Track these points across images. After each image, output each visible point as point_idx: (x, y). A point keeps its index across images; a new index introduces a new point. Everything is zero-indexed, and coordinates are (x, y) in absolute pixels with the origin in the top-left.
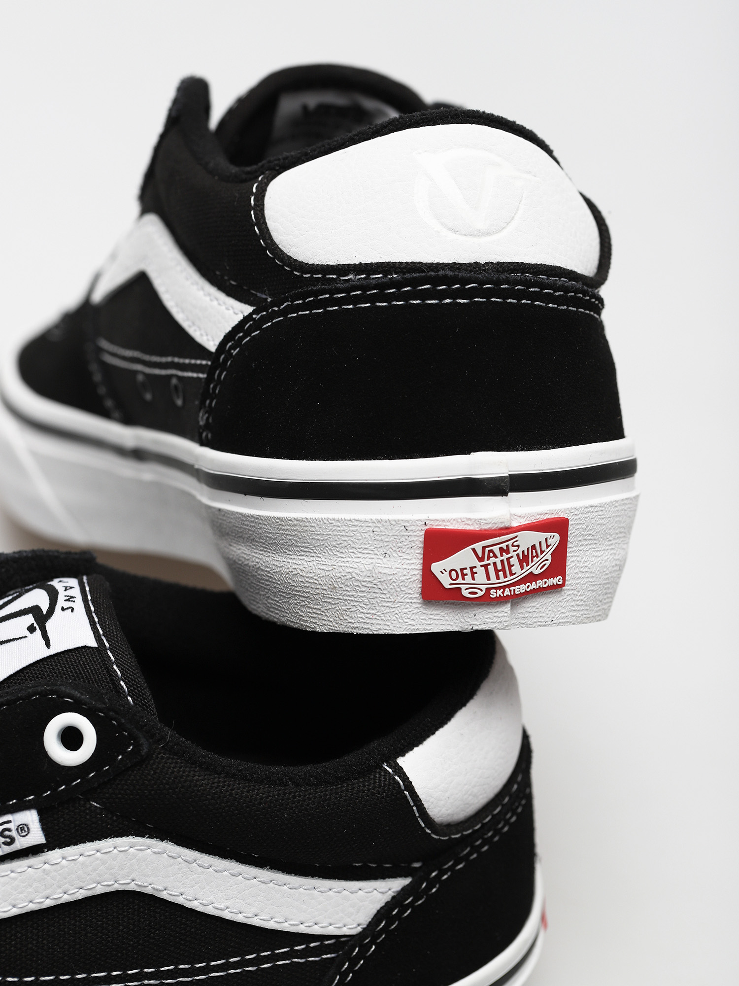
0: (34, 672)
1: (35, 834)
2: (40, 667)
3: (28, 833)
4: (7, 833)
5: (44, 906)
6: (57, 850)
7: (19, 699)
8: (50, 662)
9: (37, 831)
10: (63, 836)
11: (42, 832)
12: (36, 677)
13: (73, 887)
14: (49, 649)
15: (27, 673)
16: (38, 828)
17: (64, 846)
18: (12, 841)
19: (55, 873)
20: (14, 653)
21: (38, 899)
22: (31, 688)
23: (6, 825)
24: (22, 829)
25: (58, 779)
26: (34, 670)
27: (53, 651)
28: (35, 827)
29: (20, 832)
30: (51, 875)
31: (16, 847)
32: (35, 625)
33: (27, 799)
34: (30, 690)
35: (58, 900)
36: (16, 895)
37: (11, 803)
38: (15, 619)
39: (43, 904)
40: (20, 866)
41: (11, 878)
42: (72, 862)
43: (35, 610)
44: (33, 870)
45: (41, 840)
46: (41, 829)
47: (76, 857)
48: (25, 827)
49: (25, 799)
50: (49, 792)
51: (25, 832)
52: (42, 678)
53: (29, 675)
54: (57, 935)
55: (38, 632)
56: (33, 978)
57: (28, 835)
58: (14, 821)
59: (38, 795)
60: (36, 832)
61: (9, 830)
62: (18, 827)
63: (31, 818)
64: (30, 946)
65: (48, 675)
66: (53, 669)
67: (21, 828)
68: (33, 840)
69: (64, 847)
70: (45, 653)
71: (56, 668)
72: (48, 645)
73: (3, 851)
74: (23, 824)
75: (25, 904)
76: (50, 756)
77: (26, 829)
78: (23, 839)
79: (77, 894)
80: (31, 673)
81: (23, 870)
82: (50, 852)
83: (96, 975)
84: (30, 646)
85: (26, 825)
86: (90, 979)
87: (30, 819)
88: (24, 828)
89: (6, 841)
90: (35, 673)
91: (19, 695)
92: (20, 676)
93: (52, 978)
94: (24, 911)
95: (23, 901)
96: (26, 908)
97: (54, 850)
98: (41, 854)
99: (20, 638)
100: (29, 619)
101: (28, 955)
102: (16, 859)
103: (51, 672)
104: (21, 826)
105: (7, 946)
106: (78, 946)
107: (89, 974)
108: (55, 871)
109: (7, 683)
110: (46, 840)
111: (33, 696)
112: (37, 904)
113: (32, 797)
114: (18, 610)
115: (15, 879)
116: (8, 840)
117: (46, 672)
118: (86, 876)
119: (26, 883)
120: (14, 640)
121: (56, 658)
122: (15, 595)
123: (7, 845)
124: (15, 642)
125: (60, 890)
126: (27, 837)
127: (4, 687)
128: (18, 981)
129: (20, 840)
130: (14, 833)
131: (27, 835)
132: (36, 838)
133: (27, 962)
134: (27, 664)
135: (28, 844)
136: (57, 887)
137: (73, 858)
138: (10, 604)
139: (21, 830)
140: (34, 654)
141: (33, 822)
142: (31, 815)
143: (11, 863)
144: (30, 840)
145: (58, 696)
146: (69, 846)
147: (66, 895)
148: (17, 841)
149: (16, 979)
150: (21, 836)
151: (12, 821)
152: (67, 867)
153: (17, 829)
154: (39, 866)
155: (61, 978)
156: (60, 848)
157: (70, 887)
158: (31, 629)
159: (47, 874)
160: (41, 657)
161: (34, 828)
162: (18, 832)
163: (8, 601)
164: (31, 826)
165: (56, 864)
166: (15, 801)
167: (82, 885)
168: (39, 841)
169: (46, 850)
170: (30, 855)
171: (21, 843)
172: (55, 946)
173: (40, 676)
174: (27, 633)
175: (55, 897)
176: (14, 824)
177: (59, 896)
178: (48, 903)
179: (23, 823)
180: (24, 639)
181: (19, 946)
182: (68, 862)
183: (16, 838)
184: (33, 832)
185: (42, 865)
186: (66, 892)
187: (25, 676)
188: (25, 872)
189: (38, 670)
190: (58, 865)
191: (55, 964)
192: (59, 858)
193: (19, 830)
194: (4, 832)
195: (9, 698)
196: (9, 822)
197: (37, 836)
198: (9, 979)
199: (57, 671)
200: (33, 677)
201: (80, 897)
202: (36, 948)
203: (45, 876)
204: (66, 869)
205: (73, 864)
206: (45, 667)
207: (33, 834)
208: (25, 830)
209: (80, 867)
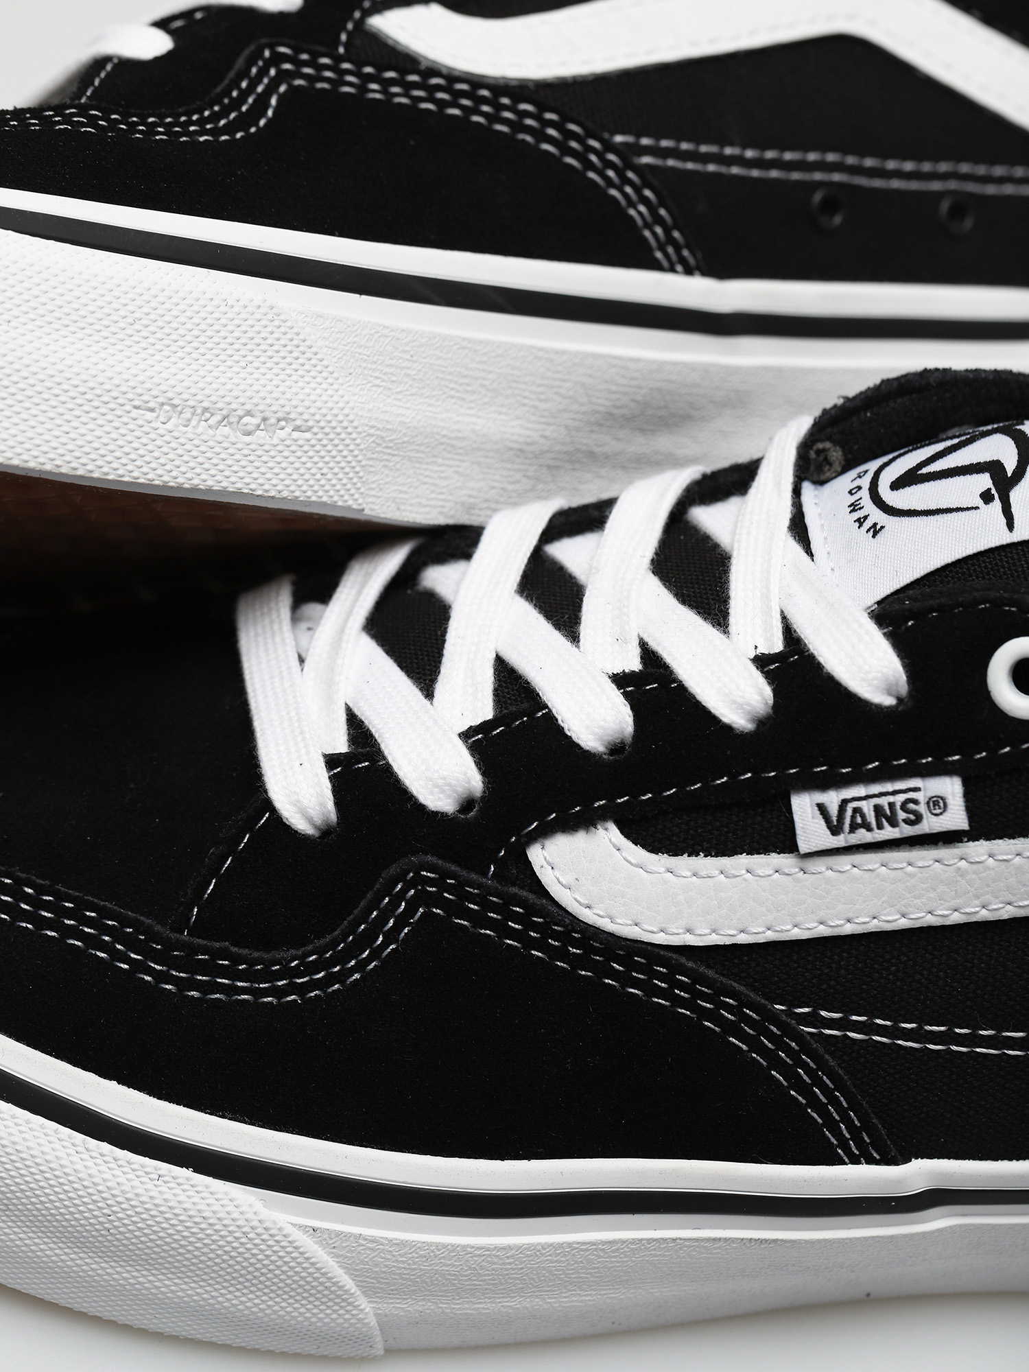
0: (983, 565)
1: (955, 814)
2: (995, 559)
3: (944, 811)
4: (911, 806)
5: (948, 922)
6: (982, 842)
7: (958, 605)
8: (1011, 552)
9: (958, 810)
10: (996, 822)
11: (964, 813)
12: (986, 573)
13: (997, 901)
14: (1011, 532)
15: (973, 565)
16: (959, 806)
17: (993, 837)
18: (918, 818)
19: (974, 876)
20: (957, 531)
21: (941, 910)
22: (979, 591)
23: (911, 793)
24: (936, 804)
25: (1002, 736)
26: (984, 562)
27: (1016, 537)
28: (956, 803)
29: (932, 808)
30: (968, 878)
31: (922, 829)
32: (993, 491)
33: (950, 759)
34: (977, 594)
35: (972, 916)
36: (911, 899)
37: (924, 761)
38: (962, 477)
39: (949, 918)
40: (923, 858)
41: (906, 873)
42: (1002, 863)
43: (994, 468)
44: (942, 866)
45: (963, 825)
46: (963, 808)
47: (1010, 857)
48: (941, 801)
49: (946, 759)
50: (984, 754)
51: (940, 809)
52: (994, 575)
53: (975, 569)
54: (960, 968)
55: (997, 504)
56: (914, 1025)
57: (944, 814)
58: (925, 789)
59: (967, 754)
60: (956, 812)
61: (916, 802)
62: (930, 799)
63: (951, 788)
64: (918, 977)
65: (1005, 573)
66: (1014, 565)
67: (934, 802)
68: (949, 823)
69: (994, 839)
70: (1005, 538)
71: (1018, 563)
72: (1010, 526)
73: (901, 832)
74: (939, 797)
75: (920, 915)
76: (993, 698)
77: (942, 805)
78: (934, 819)
79: (1002, 911)
80: (980, 566)
81: (927, 865)
82: (971, 843)
83: (1009, 1034)
84: (982, 524)
85: (942, 798)
86: (1001, 1039)
87: (949, 789)
88: (938, 802)
89: (908, 818)
90: (986, 567)
91: (960, 599)
92: (961, 568)
93: (942, 1029)
94: (917, 924)
95: (919, 909)
96: (921, 920)
97: (978, 841)
98: (957, 844)
99: (968, 509)
100: (984, 481)
101: (912, 990)
102: (918, 846)
103: (1009, 569)
104: (935, 799)
105: (884, 972)
106: (989, 988)
107: (999, 1031)
108: (975, 872)
109: (940, 576)
110: (970, 825)
111: (981, 604)
112: (939, 917)
113: (957, 757)
114: (967, 463)
115: (911, 875)
116: (912, 817)
117: (1003, 567)
118: (1020, 886)
119: (928, 884)
120: (958, 510)
121: (1020, 548)
122: (963, 438)
123: (909, 825)
124: (960, 514)
125: (976, 902)
126: (941, 817)
127: (935, 581)
128: (892, 1026)
129: (930, 820)
130: (922, 808)
131: (941, 814)
132: (956, 820)
133: (910, 1000)
134: (975, 551)
135: (942, 827)
136: (974, 896)
137: (1005, 858)
138: (955, 451)
139: (934, 805)
140: (988, 537)
141: (953, 795)
142: (953, 785)
143: (910, 851)
144: (946, 822)
145: (1019, 610)
146: (1001, 838)
147: (984, 910)
148: (925, 821)
149: (888, 1023)
150: (933, 814)
151: (922, 789)
152: (993, 869)
153: (928, 803)
154: (952, 862)
155: (957, 1030)
156: (988, 839)
157: (992, 899)
158: (987, 497)
159: (961, 876)
160: (998, 544)
161: (954, 805)
162: (929, 807)
163: (952, 446)
164: (950, 801)
165: (979, 862)
166: (930, 759)
167: (1011, 898)
168: (958, 826)
169: (966, 839)
170: (941, 843)
171: (931, 824)
172: (955, 982)
173: (992, 573)
174: (980, 503)
175: (968, 910)
176: (925, 793)
177: (973, 910)
178: (956, 918)
179: (939, 794)
180: (973, 511)
181: (900, 974)
182: (997, 863)
183: (925, 816)
184: (952, 811)
185: (956, 861)
186: (986, 906)
187: (968, 569)
188: (929, 868)
189: (990, 563)
190: (981, 865)
191: (951, 1009)
192: (984, 854)
193: (931, 804)
194: (908, 803)
195: (943, 600)
196: (917, 789)
197: (956, 817)
198: (878, 1021)
199: (1020, 569)
200: (981, 572)
201: (1006, 917)
202: (926, 982)
203: (959, 878)
204: (992, 872)
205: (1004, 867)
206: (1001, 560)
207: (952, 814)
208: (939, 806)
209: (1013, 872)
